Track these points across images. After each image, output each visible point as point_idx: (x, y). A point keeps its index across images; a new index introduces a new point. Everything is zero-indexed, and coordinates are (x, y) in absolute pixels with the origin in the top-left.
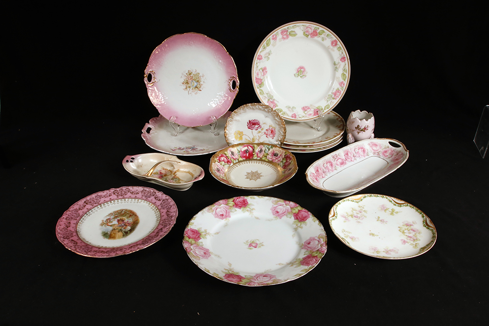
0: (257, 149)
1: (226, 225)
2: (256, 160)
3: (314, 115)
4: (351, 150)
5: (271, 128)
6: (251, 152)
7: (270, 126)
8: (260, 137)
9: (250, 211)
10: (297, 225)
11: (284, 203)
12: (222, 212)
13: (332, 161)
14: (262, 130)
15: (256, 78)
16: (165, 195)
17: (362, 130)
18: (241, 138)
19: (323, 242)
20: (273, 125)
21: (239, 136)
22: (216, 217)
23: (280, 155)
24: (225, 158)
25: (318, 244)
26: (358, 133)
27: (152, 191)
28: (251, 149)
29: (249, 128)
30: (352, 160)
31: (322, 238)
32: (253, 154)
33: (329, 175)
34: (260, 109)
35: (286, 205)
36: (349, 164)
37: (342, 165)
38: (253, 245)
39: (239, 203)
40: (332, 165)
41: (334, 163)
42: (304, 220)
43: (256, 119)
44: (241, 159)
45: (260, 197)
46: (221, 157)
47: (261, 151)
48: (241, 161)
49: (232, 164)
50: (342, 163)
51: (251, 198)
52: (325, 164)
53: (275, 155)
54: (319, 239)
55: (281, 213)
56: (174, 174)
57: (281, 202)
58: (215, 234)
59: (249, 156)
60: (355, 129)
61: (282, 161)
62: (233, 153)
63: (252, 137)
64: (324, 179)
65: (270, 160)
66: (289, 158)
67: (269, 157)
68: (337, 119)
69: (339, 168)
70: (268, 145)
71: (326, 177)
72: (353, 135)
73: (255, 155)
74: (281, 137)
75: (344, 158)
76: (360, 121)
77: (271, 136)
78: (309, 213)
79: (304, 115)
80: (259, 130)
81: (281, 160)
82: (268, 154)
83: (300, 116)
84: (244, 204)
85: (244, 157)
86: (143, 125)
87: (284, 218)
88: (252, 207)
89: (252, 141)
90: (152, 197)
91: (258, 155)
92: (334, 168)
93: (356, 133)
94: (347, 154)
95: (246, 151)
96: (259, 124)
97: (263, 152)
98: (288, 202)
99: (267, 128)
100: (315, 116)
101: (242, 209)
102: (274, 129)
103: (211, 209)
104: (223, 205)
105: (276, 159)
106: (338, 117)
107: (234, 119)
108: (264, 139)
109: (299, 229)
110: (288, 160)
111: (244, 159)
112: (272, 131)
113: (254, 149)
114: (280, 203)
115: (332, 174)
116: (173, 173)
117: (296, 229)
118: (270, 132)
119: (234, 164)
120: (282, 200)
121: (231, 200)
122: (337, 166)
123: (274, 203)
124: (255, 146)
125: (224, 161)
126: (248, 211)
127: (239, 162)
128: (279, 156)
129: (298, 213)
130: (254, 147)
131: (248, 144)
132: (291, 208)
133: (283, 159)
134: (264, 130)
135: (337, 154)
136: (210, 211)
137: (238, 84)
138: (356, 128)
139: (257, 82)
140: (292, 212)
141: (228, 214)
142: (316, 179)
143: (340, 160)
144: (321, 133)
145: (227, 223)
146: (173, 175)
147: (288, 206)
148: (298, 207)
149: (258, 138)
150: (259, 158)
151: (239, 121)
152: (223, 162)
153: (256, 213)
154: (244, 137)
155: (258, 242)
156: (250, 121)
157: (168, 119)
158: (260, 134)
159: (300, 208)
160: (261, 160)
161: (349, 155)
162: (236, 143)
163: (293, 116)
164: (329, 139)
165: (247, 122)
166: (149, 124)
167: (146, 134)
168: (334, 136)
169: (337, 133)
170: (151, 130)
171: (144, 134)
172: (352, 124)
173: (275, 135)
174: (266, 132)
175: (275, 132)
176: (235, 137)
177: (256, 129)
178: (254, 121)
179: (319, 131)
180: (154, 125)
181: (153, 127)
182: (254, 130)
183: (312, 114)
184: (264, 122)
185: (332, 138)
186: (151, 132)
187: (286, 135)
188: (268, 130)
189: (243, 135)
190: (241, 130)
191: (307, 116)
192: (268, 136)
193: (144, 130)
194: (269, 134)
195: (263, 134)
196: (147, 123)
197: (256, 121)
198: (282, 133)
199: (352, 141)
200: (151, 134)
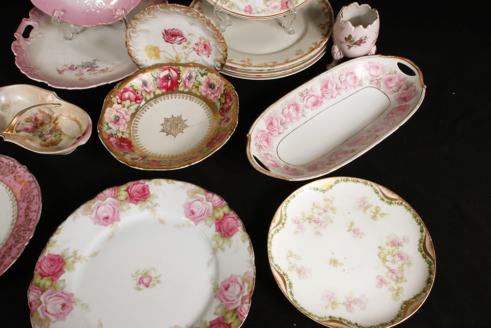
0: (184, 75)
1: (111, 237)
2: (183, 92)
3: (282, 8)
4: (333, 78)
5: (203, 41)
6: (174, 79)
7: (200, 39)
8: (187, 55)
9: (152, 208)
10: (217, 243)
11: (204, 197)
12: (106, 212)
13: (299, 102)
14: (189, 43)
16: (28, 174)
17: (355, 44)
18: (157, 56)
19: (246, 293)
20: (206, 37)
21: (154, 53)
22: (96, 223)
23: (218, 88)
24: (132, 94)
25: (238, 296)
26: (350, 47)
27: (12, 163)
28: (174, 74)
29: (167, 42)
30: (334, 95)
31: (247, 282)
32: (179, 81)
33: (290, 127)
34: (177, 12)
35: (207, 200)
36: (327, 103)
37: (315, 107)
38: (145, 281)
39: (136, 194)
40: (297, 109)
41: (301, 105)
42: (228, 234)
43: (176, 28)
44: (158, 92)
45: (170, 181)
46: (124, 92)
47: (190, 78)
48: (159, 96)
49: (143, 102)
50: (316, 104)
51: (155, 183)
52: (287, 110)
53: (211, 86)
54: (243, 283)
55: (197, 214)
56: (54, 123)
57: (201, 193)
58: (91, 256)
59: (171, 86)
60: (344, 40)
61: (220, 100)
62: (145, 84)
63: (174, 55)
64: (282, 136)
65: (204, 94)
66: (230, 96)
67: (202, 88)
68: (323, 9)
69: (309, 113)
70: (201, 67)
71: (286, 132)
72: (341, 49)
73: (181, 84)
74: (221, 56)
75: (319, 93)
76: (353, 27)
77: (205, 53)
78: (239, 221)
79: (264, 7)
80: (184, 44)
81: (219, 97)
82: (200, 84)
83: (259, 10)
84: (144, 195)
85: (164, 87)
86: (19, 22)
87: (201, 225)
88: (155, 201)
89: (175, 60)
90: (11, 175)
91: (185, 84)
92: (300, 114)
93: (345, 46)
94: (326, 86)
95: (166, 78)
96: (182, 36)
97: (194, 79)
98: (210, 195)
99: (197, 41)
100: (283, 11)
101: (139, 204)
102: (207, 43)
103: (90, 207)
104: (109, 199)
105: (212, 93)
107: (138, 29)
108: (193, 57)
109: (220, 252)
110: (228, 101)
111: (164, 91)
112: (205, 47)
113: (179, 74)
114: (198, 195)
115: (296, 124)
116: (53, 120)
117: (215, 251)
118: (201, 48)
119: (147, 101)
120: (202, 191)
121: (123, 188)
122: (306, 110)
123: (190, 194)
124: (181, 68)
125: (129, 98)
126: (148, 208)
127: (156, 97)
128: (216, 89)
129: (223, 219)
130: (179, 70)
131: (170, 65)
132: (215, 208)
133: (221, 96)
134: (192, 45)
135: (309, 88)
136: (87, 212)
138: (346, 38)
140: (214, 214)
141: (116, 214)
142: (267, 140)
143: (312, 99)
145: (113, 233)
146: (53, 125)
147: (210, 204)
148: (223, 206)
149: (184, 56)
150: (187, 90)
151: (147, 31)
152: (128, 101)
153: (161, 213)
154: (161, 54)
155: (153, 275)
156: (166, 31)
157: (51, 15)
158: (186, 51)
159: (226, 209)
160: (190, 93)
161: (330, 86)
162: (150, 64)
163: (247, 9)
164: (301, 57)
165: (162, 32)
166: (28, 19)
167: (21, 42)
168: (310, 48)
169: (316, 43)
170: (32, 30)
171: (18, 41)
172: (340, 30)
173: (211, 52)
174: (196, 47)
175: (210, 48)
176: (147, 55)
177: (179, 42)
178: (173, 31)
179: (290, 33)
180: (38, 20)
181: (36, 23)
182: (175, 45)
183: (278, 7)
184: (189, 33)
185: (307, 54)
186: (31, 35)
187: (227, 55)
188: (199, 44)
189: (160, 51)
190: (155, 45)
191: (270, 10)
192: (200, 54)
193: (18, 35)
194: (202, 50)
195: (192, 49)
196: (25, 19)
197: (176, 32)
198: (221, 51)
199: (339, 58)
200: (32, 38)
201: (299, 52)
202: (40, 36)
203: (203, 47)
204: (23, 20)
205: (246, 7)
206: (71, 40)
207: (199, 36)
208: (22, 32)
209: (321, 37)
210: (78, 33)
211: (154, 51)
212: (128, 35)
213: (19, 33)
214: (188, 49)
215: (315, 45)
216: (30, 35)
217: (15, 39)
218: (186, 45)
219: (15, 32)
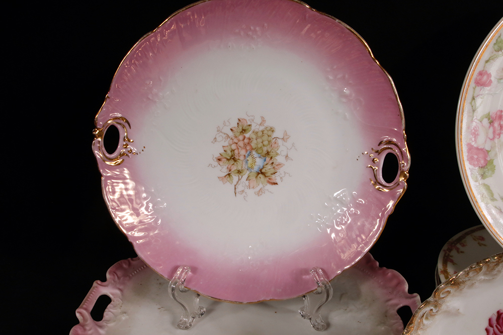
15: (470, 148)
137: (405, 165)
156: (499, 315)
165: (489, 316)
166: (104, 283)
167: (87, 328)
170: (109, 306)
171: (83, 326)
180: (121, 287)
181: (118, 292)
186: (108, 313)
193: (83, 313)
196: (99, 282)
200: (108, 321)
202: (124, 318)
204: (95, 284)
206: (187, 328)
208: (91, 308)
210: (202, 314)
213: (86, 309)
216: (105, 314)
217: (77, 322)
219: (77, 307)
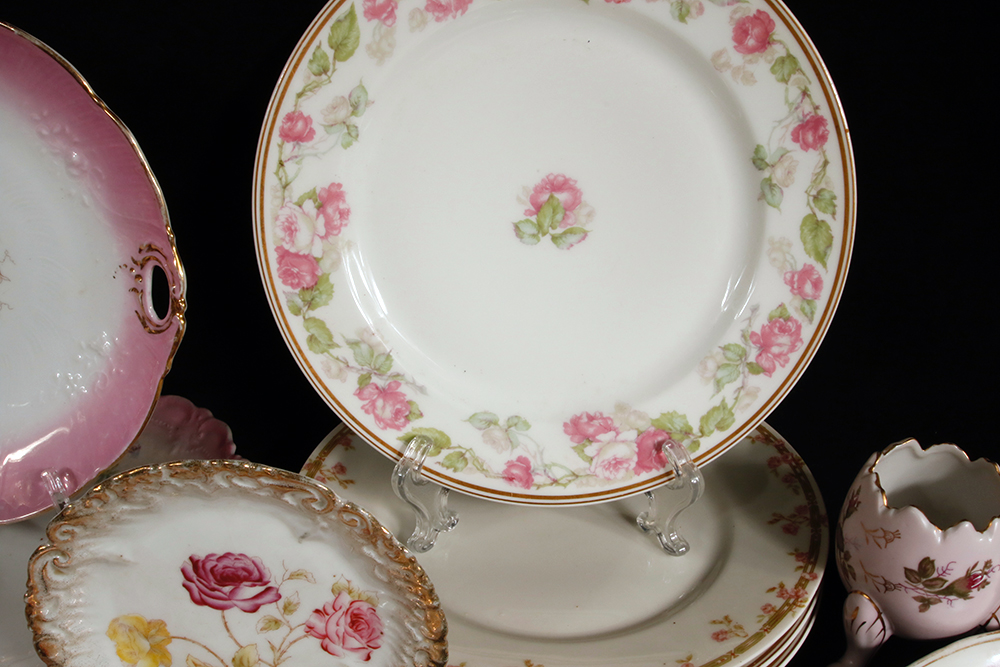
3: (642, 465)
5: (346, 600)
7: (337, 591)
14: (288, 608)
15: (284, 255)
17: (950, 590)
18: (159, 655)
20: (360, 585)
21: (146, 645)
26: (926, 604)
29: (201, 602)
34: (244, 492)
43: (236, 550)
60: (901, 579)
63: (228, 651)
68: (773, 463)
72: (885, 611)
74: (421, 661)
76: (936, 532)
77: (354, 643)
79: (577, 463)
80: (269, 610)
83: (558, 473)
93: (907, 601)
96: (260, 580)
99: (324, 598)
100: (645, 476)
102: (365, 607)
106: (773, 452)
107: (78, 554)
112: (356, 621)
118: (339, 624)
134: (303, 614)
137: (180, 287)
138: (908, 572)
139: (287, 275)
144: (686, 568)
151: (119, 562)
158: (277, 636)
163: (515, 471)
164: (741, 649)
165: (179, 565)
168: (764, 609)
169: (782, 586)
172: (882, 542)
173: (379, 642)
174: (319, 624)
175: (376, 626)
176: (119, 653)
177: (247, 605)
178: (225, 562)
179: (670, 550)
182: (234, 615)
183: (627, 460)
184: (293, 568)
185: (758, 637)
187: (444, 654)
188: (330, 610)
189: (170, 638)
190: (151, 614)
191: (600, 471)
192: (332, 647)
194: (341, 630)
195: (300, 631)
197: (239, 564)
198: (419, 638)
199: (877, 640)
201: (723, 627)
203: (345, 622)
205: (511, 465)
207: (330, 582)
209: (793, 562)
211: (147, 638)
212: (36, 579)
214: (283, 630)
215: (781, 595)
218: (278, 616)
